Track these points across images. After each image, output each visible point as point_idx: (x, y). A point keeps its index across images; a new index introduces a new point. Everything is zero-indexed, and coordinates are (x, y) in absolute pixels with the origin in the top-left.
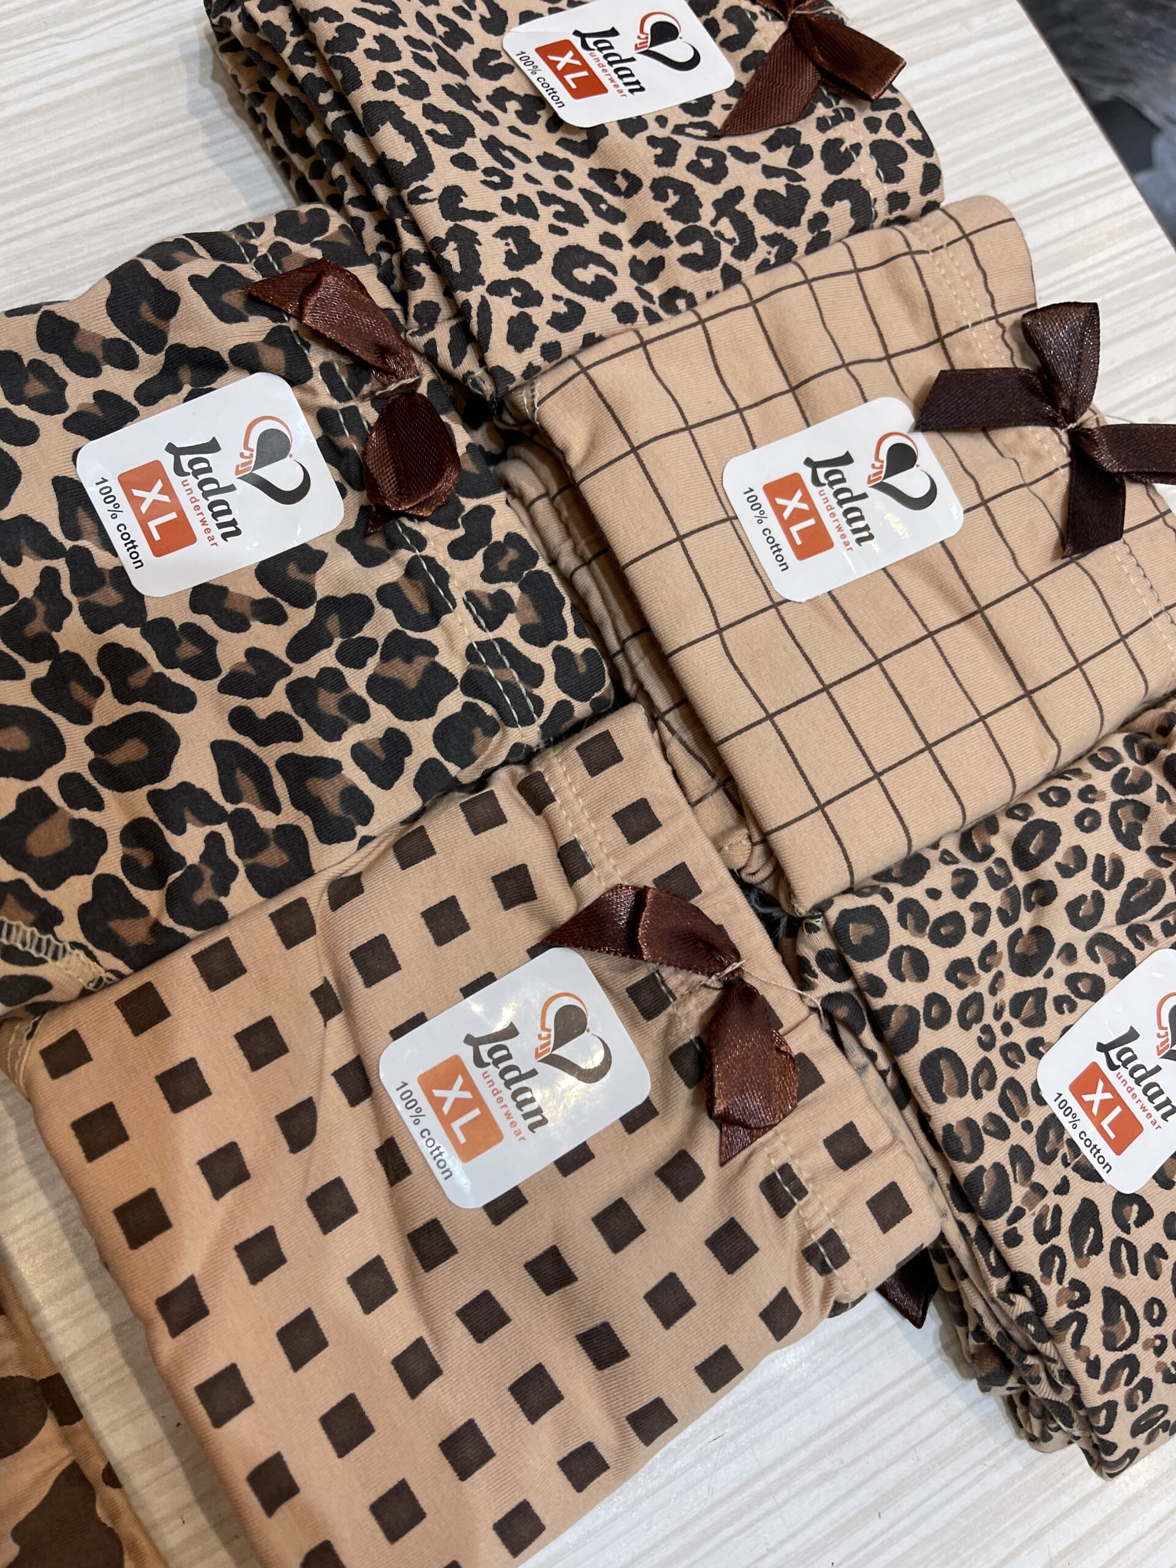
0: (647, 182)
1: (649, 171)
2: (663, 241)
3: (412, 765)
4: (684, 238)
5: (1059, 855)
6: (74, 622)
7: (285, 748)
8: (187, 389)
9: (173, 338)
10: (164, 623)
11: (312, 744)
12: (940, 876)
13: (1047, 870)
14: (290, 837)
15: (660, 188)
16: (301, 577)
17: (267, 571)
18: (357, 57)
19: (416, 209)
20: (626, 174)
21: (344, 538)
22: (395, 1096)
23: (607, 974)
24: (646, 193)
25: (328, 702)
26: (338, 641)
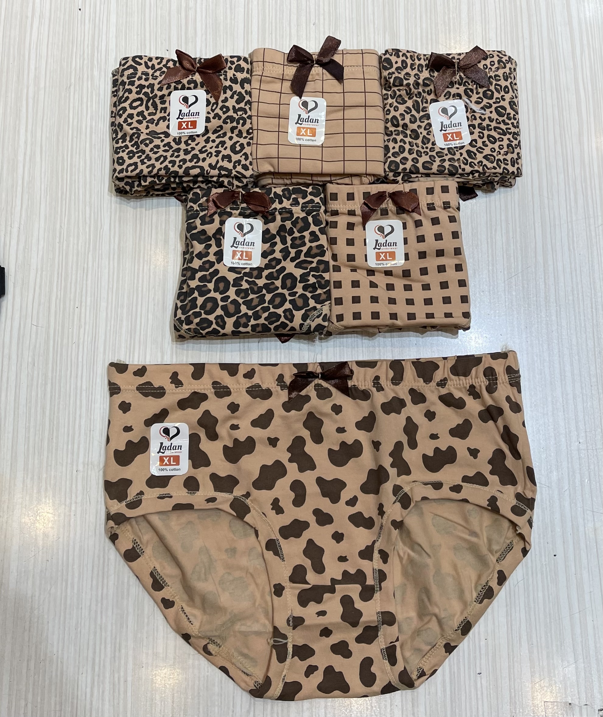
0: (222, 124)
1: (220, 122)
2: (237, 127)
3: (318, 233)
4: (238, 123)
5: (400, 119)
6: (257, 281)
7: (303, 254)
8: (221, 237)
9: (211, 235)
10: (266, 265)
11: (305, 249)
12: (391, 145)
13: (401, 123)
14: (319, 262)
15: (225, 122)
16: (269, 235)
17: (264, 241)
18: (172, 169)
19: (210, 175)
20: (218, 127)
21: (265, 223)
22: (377, 266)
23: (376, 218)
24: (224, 125)
25: (298, 242)
26: (286, 234)
